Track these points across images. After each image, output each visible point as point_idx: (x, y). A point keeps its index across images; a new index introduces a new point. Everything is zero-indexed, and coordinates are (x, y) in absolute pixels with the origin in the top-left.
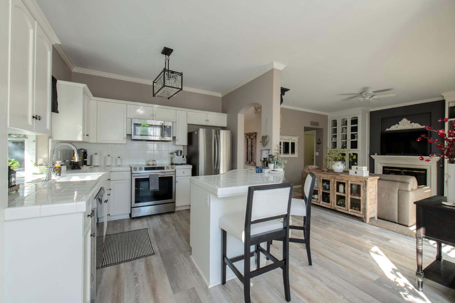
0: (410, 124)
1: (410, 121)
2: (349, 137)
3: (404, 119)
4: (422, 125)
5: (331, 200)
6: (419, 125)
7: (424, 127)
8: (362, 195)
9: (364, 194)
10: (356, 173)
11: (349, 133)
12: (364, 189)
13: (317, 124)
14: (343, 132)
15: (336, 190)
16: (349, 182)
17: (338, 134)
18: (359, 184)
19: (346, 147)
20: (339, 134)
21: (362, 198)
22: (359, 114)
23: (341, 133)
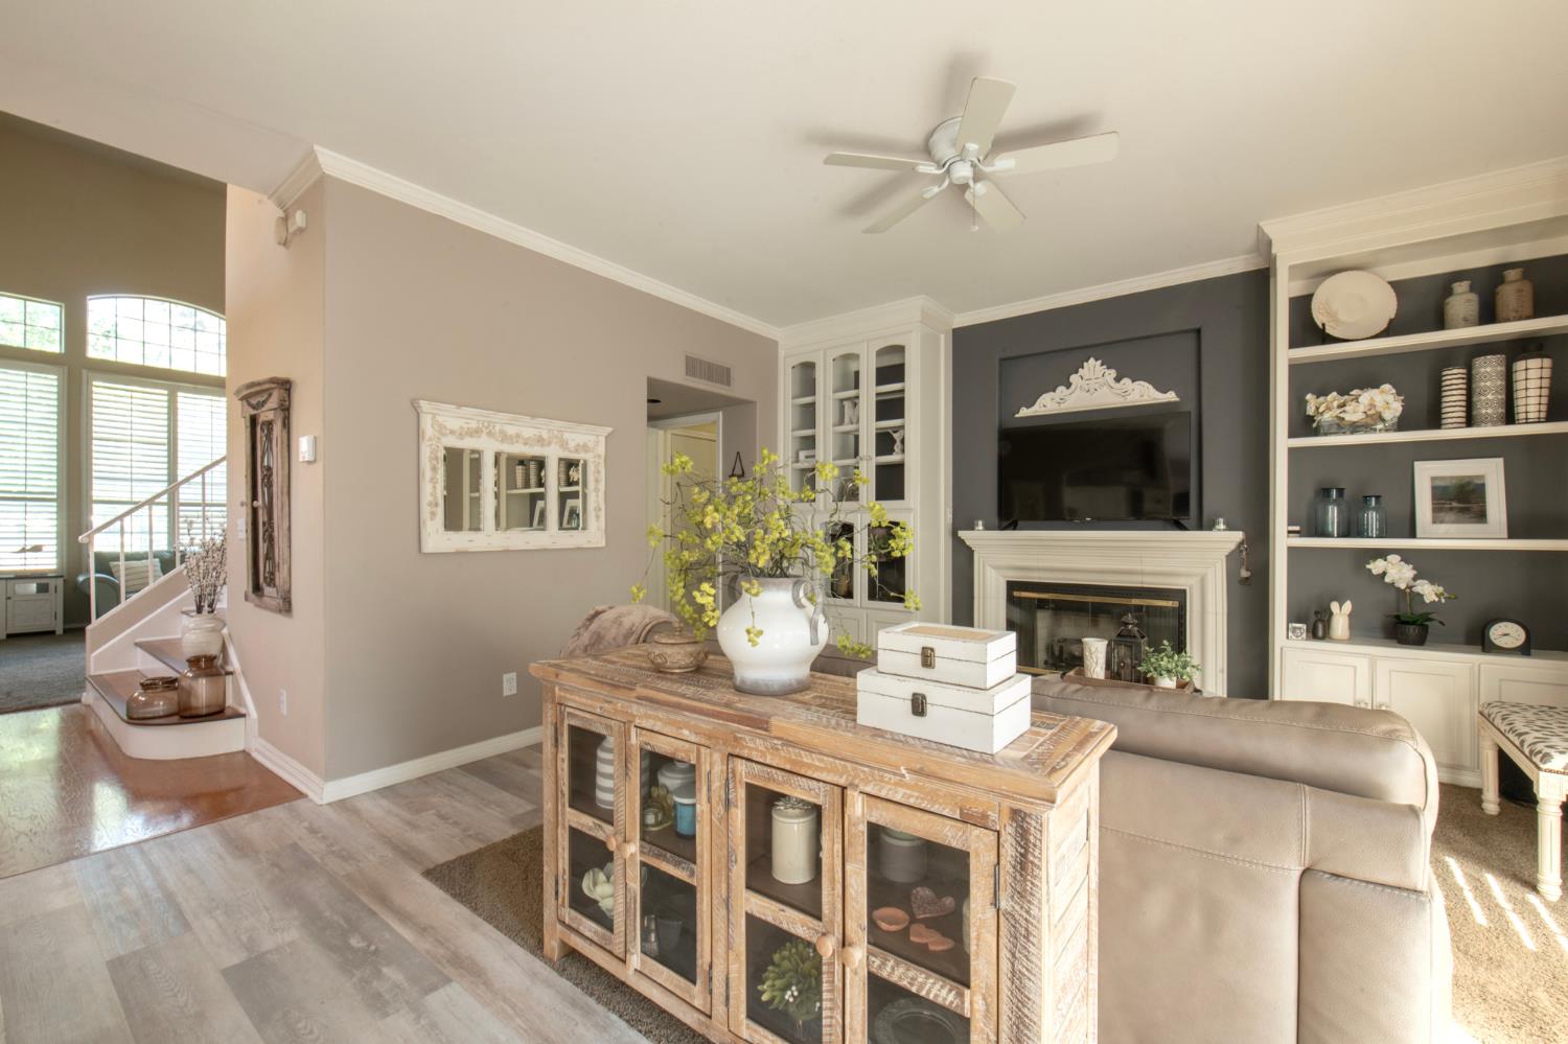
0: (1113, 383)
1: (1113, 373)
2: (868, 445)
3: (1092, 360)
4: (1165, 392)
5: (703, 960)
6: (1150, 387)
7: (1171, 396)
8: (982, 967)
9: (1005, 966)
10: (919, 706)
11: (868, 426)
12: (1004, 904)
13: (723, 375)
14: (841, 422)
15: (740, 870)
16: (857, 807)
17: (819, 432)
18: (949, 835)
19: (853, 495)
20: (826, 431)
21: (979, 1005)
22: (911, 332)
23: (834, 425)
